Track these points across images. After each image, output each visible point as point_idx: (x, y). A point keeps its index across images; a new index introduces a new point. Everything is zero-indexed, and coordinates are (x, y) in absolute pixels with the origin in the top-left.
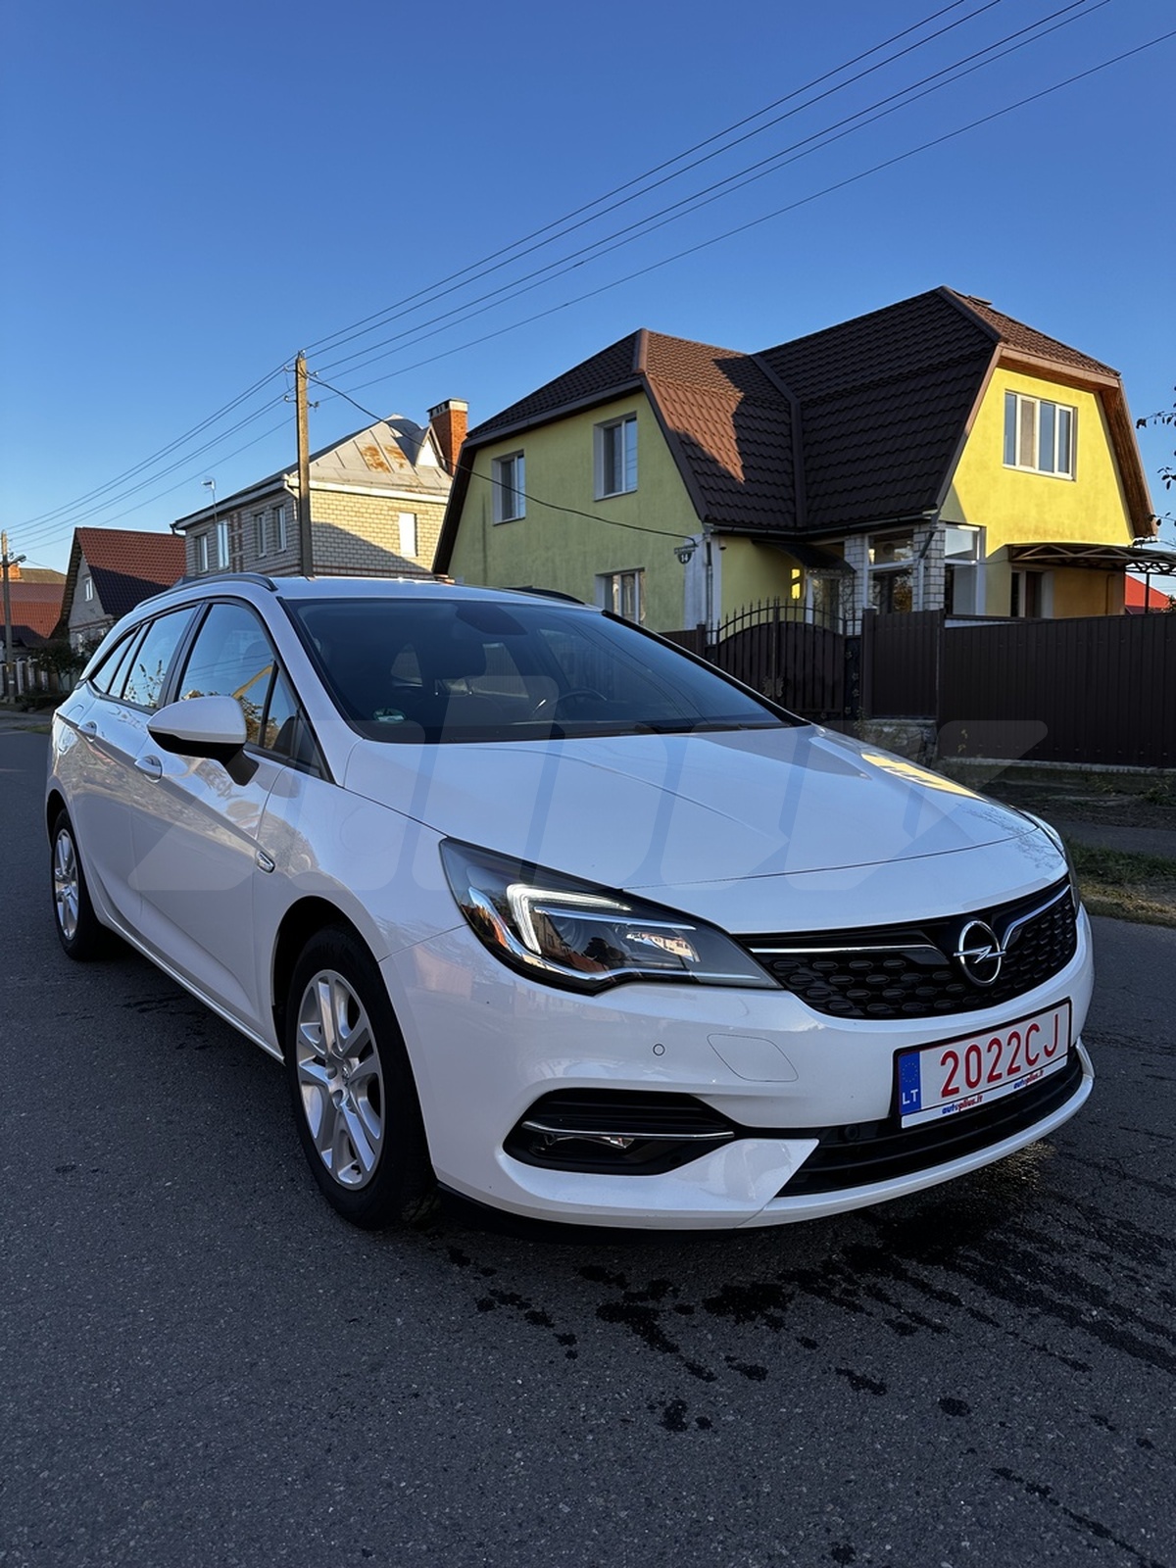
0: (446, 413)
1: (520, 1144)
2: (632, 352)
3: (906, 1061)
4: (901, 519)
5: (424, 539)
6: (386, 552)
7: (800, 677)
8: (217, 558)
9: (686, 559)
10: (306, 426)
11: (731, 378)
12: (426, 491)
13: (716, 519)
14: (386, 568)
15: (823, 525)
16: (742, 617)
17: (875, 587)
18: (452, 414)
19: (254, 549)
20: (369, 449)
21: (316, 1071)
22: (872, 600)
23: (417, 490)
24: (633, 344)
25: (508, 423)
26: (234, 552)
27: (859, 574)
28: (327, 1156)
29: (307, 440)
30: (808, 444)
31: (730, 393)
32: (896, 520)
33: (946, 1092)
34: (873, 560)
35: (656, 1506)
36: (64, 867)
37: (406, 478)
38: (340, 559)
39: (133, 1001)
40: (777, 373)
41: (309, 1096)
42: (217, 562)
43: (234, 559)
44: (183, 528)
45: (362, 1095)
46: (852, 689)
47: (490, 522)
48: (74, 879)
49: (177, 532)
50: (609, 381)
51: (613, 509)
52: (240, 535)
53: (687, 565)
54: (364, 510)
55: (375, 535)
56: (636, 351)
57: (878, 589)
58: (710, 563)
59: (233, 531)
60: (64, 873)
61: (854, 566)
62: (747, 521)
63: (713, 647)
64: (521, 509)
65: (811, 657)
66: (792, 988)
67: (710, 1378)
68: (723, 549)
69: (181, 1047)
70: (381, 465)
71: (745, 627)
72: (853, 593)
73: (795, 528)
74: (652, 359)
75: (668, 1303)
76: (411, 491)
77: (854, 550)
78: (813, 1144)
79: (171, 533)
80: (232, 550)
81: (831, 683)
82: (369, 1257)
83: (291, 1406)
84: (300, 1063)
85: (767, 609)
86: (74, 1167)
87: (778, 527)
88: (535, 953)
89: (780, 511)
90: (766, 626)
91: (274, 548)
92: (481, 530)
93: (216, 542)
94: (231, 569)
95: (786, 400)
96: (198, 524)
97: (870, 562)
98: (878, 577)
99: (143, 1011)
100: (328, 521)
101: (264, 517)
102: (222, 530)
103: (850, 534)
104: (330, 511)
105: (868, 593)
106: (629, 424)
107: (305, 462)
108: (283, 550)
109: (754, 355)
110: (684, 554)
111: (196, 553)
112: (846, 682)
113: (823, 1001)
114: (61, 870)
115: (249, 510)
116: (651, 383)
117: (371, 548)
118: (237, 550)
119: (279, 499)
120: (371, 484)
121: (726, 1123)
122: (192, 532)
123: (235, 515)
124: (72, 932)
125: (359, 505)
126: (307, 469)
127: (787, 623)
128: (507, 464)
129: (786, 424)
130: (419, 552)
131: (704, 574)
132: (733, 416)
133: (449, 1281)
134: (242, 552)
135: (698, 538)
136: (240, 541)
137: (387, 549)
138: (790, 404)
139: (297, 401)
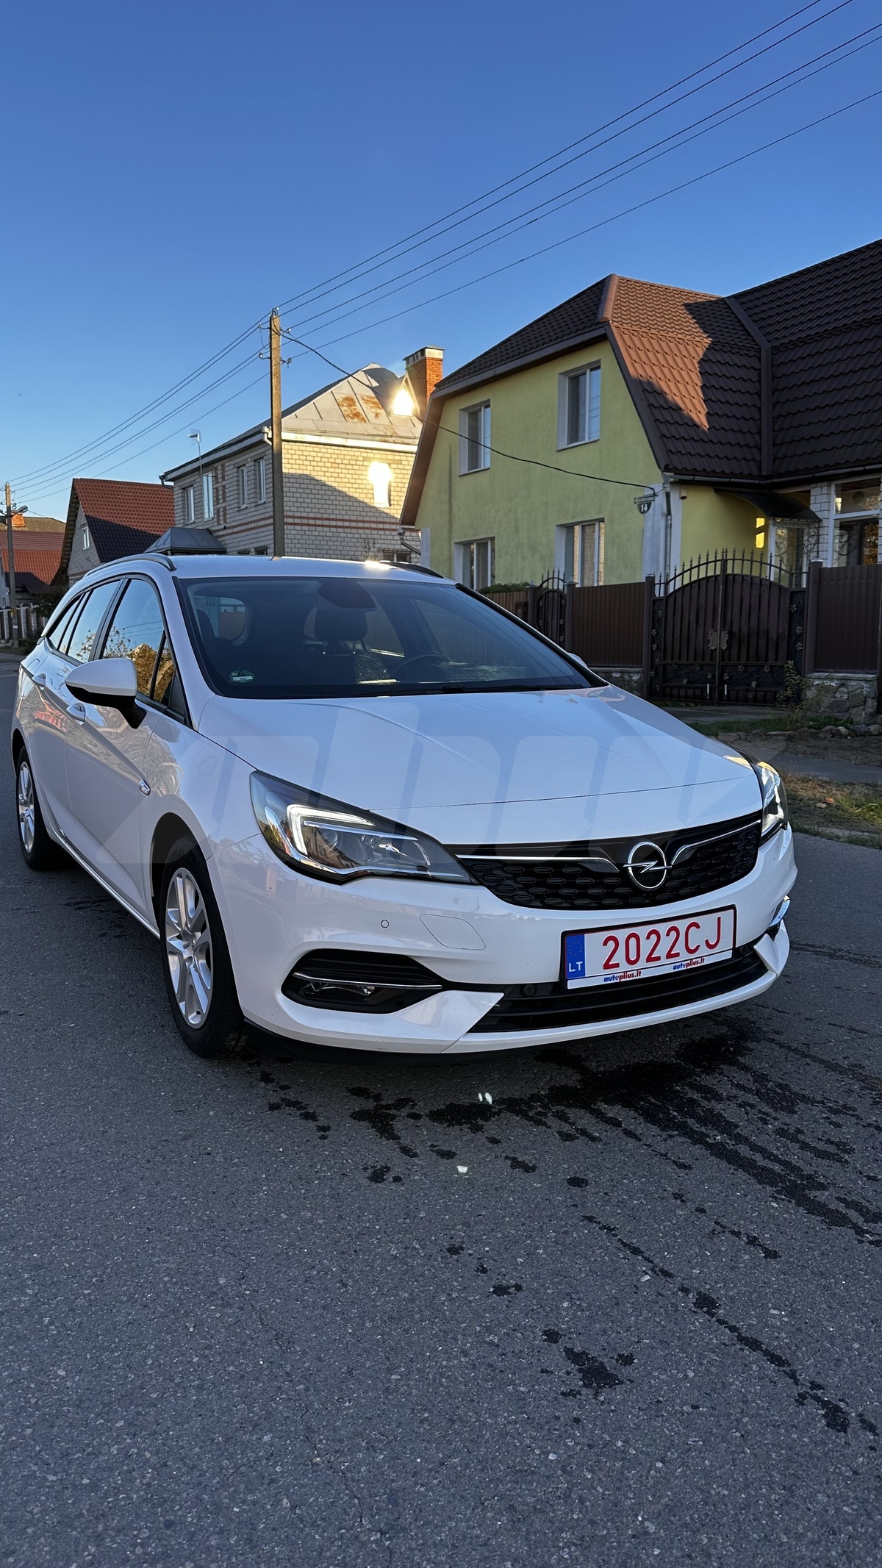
0: (421, 361)
1: (292, 988)
2: (600, 299)
3: (572, 943)
4: (867, 468)
5: (397, 489)
6: (360, 502)
7: (745, 630)
8: (203, 509)
9: (646, 509)
10: (279, 382)
11: (702, 324)
12: (400, 440)
13: (676, 468)
14: (359, 518)
15: (788, 473)
16: (690, 570)
17: (841, 536)
18: (428, 363)
19: (236, 501)
20: (347, 399)
21: (177, 944)
22: (838, 549)
23: (391, 439)
24: (601, 291)
25: (475, 373)
26: (218, 503)
27: (825, 523)
28: (182, 1005)
29: (280, 396)
30: (777, 390)
31: (697, 339)
32: (862, 468)
33: (607, 966)
34: (839, 509)
35: (345, 1219)
36: (25, 793)
37: (381, 428)
38: (317, 510)
39: (72, 901)
40: (750, 316)
41: (173, 962)
42: (203, 513)
43: (218, 510)
44: (171, 480)
45: (203, 959)
46: (796, 642)
47: (456, 473)
48: (31, 803)
49: (166, 483)
50: (574, 329)
51: (578, 459)
52: (224, 487)
53: (646, 515)
54: (340, 461)
55: (350, 485)
56: (603, 298)
57: (845, 538)
58: (669, 513)
59: (217, 483)
60: (25, 798)
61: (819, 515)
62: (708, 470)
63: (660, 599)
64: (486, 459)
65: (757, 610)
66: (488, 884)
67: (415, 1155)
68: (684, 498)
69: (103, 935)
70: (357, 415)
71: (692, 580)
72: (818, 542)
73: (760, 477)
74: (618, 306)
75: (405, 1111)
76: (385, 441)
77: (820, 499)
78: (497, 997)
79: (160, 483)
80: (217, 501)
81: (775, 636)
82: (203, 1075)
83: (124, 1155)
84: (168, 939)
85: (715, 561)
86: (7, 1012)
87: (741, 475)
88: (304, 854)
89: (744, 459)
90: (713, 579)
91: (254, 500)
92: (447, 480)
93: (202, 494)
94: (215, 520)
95: (757, 344)
96: (185, 476)
97: (837, 511)
98: (844, 526)
99: (80, 908)
100: (307, 473)
101: (245, 470)
102: (207, 482)
103: (816, 483)
104: (307, 463)
105: (834, 543)
106: (594, 372)
107: (278, 418)
108: (262, 502)
109: (728, 298)
110: (645, 504)
111: (183, 504)
112: (790, 635)
113: (510, 895)
114: (23, 796)
115: (232, 462)
116: (615, 331)
117: (345, 499)
118: (221, 501)
119: (259, 452)
120: (347, 435)
121: (438, 979)
122: (180, 484)
123: (220, 467)
124: (30, 847)
125: (335, 456)
126: (280, 424)
127: (734, 576)
128: (474, 414)
129: (756, 370)
130: (392, 502)
131: (663, 524)
132: (699, 363)
133: (255, 1092)
134: (226, 504)
135: (658, 488)
136: (224, 493)
137: (362, 500)
138: (760, 349)
139: (271, 358)
